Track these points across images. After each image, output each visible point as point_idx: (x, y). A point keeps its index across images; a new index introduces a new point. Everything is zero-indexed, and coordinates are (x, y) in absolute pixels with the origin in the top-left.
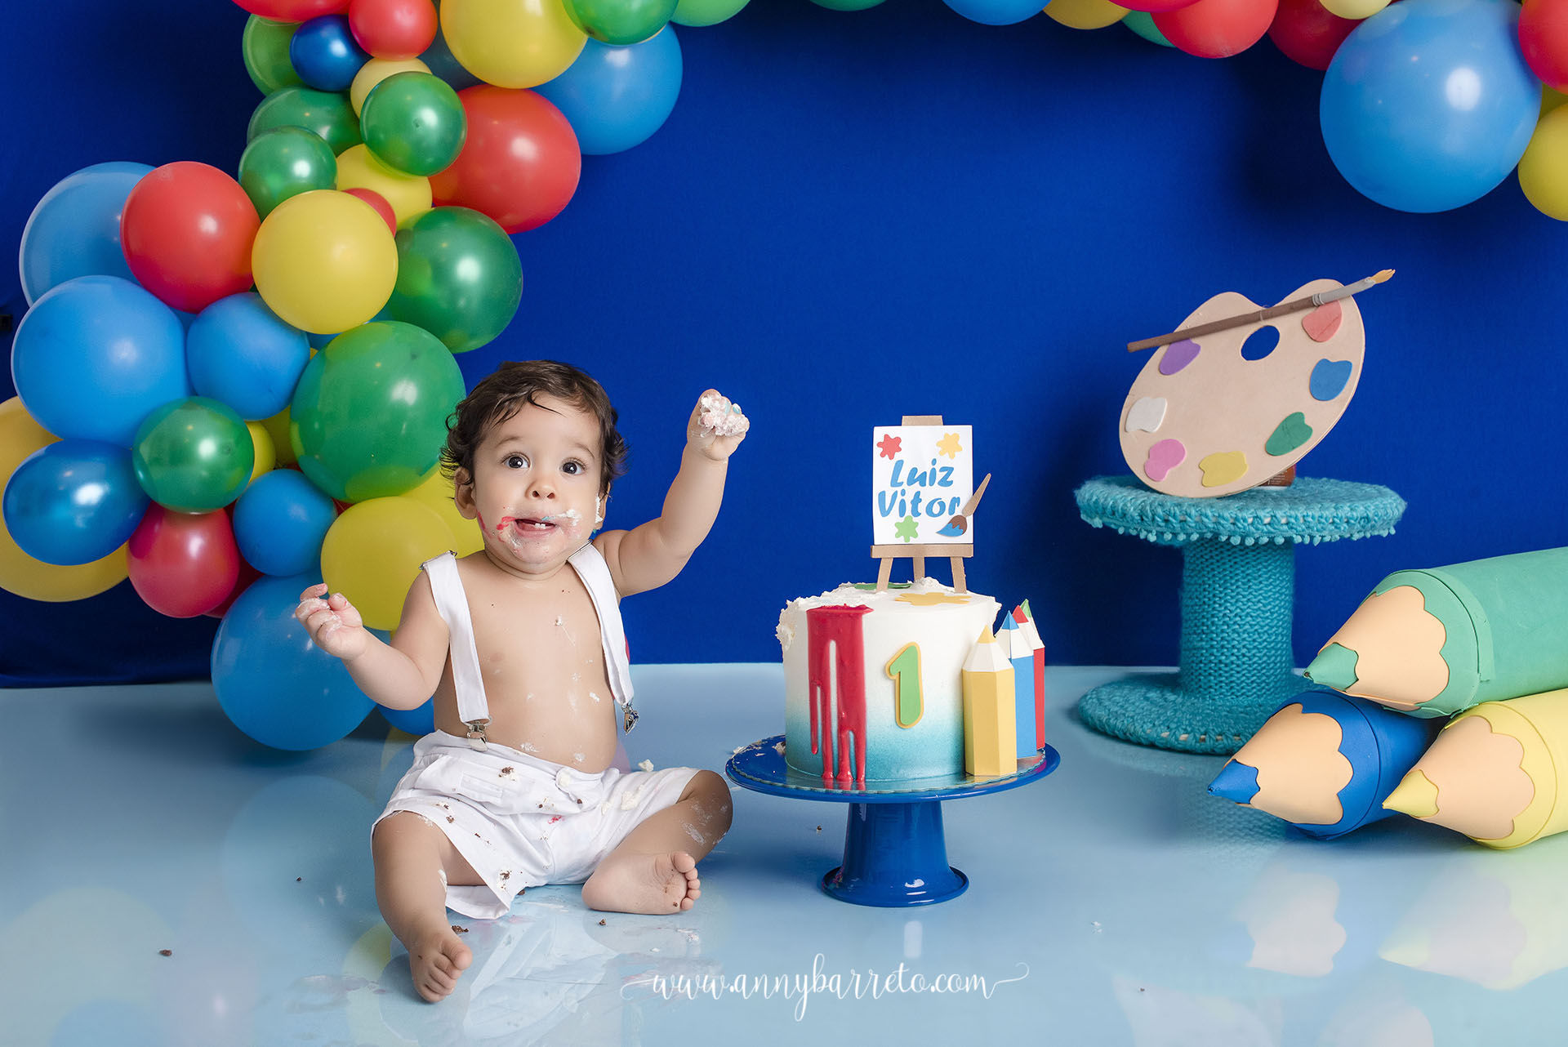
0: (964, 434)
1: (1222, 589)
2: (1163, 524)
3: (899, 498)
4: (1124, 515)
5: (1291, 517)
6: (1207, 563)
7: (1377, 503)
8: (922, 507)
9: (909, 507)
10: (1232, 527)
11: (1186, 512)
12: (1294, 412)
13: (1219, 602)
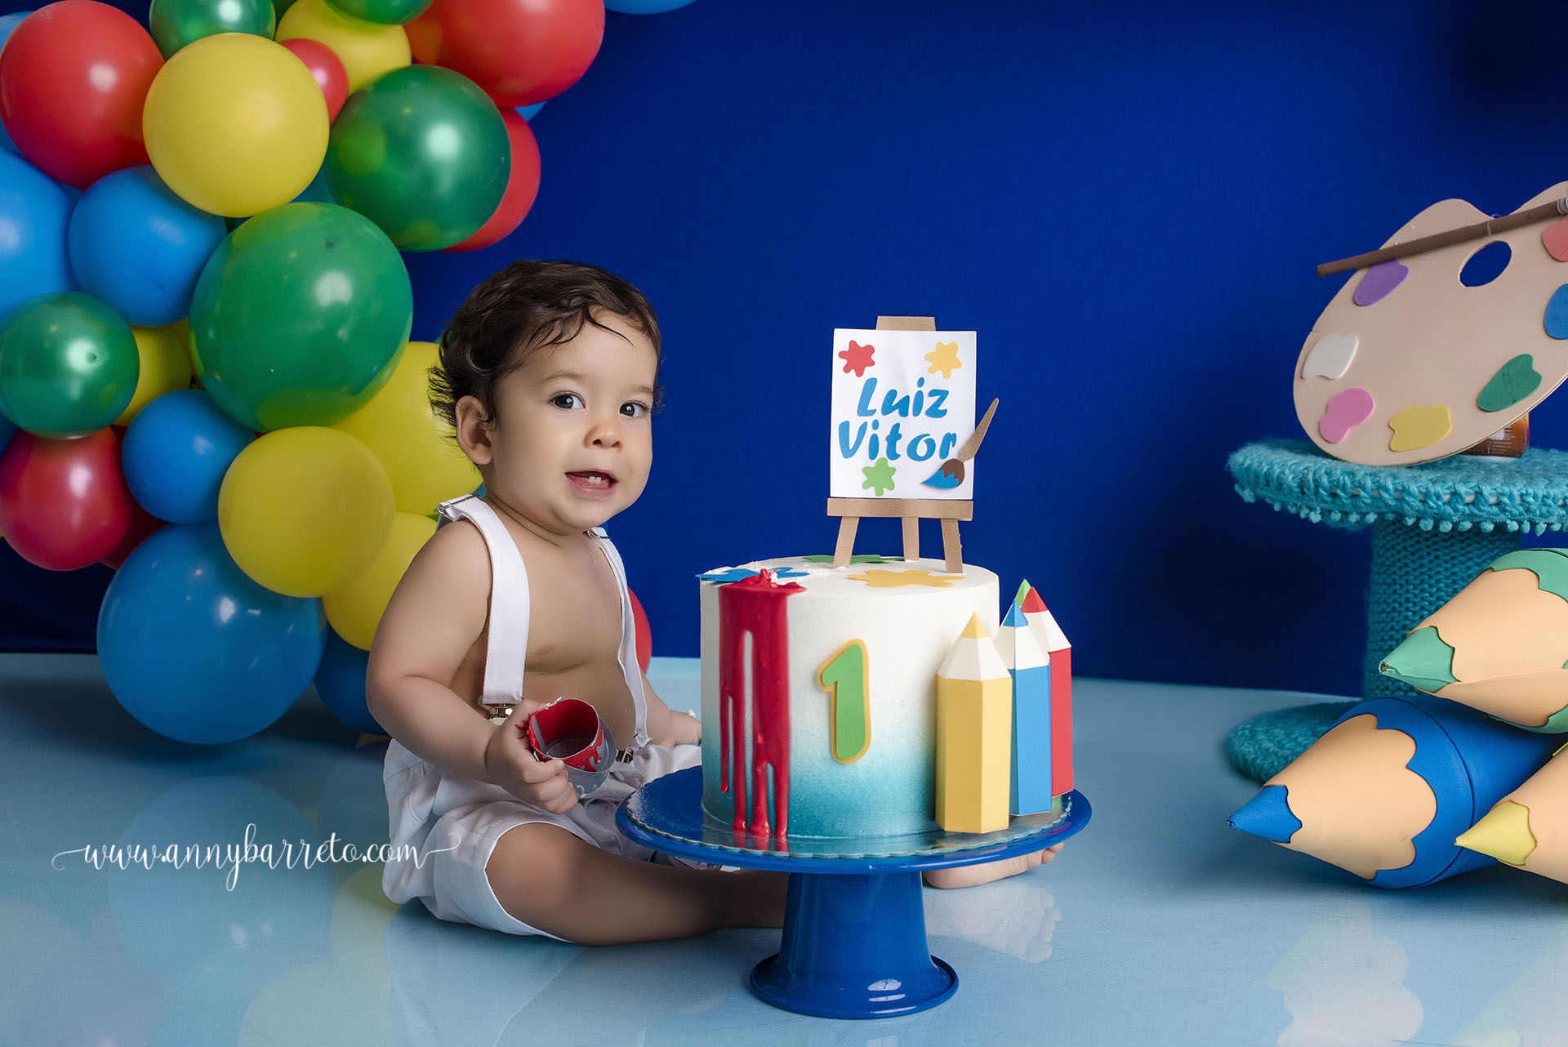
0: (965, 343)
1: (1416, 592)
2: (1329, 499)
3: (870, 432)
4: (1280, 485)
5: (1503, 495)
6: (1399, 556)
8: (901, 447)
10: (1421, 506)
11: (1359, 483)
12: (1520, 353)
13: (1412, 609)
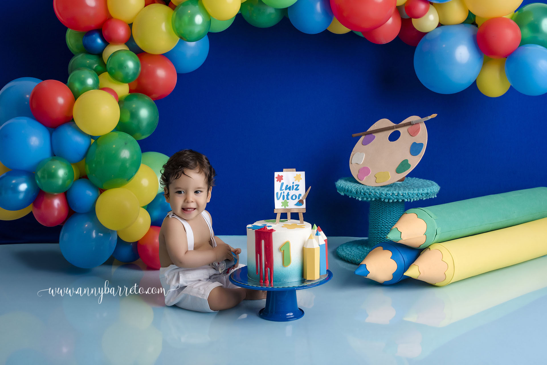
0: (302, 174)
1: (382, 215)
2: (363, 195)
3: (283, 194)
4: (351, 192)
5: (404, 193)
6: (377, 206)
7: (431, 188)
8: (290, 197)
9: (285, 197)
10: (385, 196)
11: (371, 191)
12: (405, 159)
13: (381, 219)
